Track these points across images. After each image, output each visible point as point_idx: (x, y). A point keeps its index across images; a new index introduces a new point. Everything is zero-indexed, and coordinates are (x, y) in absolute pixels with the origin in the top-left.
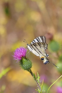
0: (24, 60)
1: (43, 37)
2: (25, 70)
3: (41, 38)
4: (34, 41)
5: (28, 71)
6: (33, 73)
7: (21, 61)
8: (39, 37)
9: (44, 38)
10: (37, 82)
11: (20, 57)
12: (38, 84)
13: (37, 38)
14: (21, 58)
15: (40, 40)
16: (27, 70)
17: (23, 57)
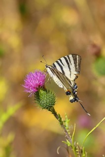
0: (42, 92)
1: (77, 56)
2: (44, 108)
3: (73, 57)
4: (59, 61)
5: (49, 110)
6: (58, 114)
7: (37, 95)
8: (70, 56)
9: (78, 59)
10: (64, 128)
11: (34, 88)
12: (66, 131)
13: (66, 57)
14: (37, 89)
15: (70, 60)
16: (47, 108)
17: (39, 87)
